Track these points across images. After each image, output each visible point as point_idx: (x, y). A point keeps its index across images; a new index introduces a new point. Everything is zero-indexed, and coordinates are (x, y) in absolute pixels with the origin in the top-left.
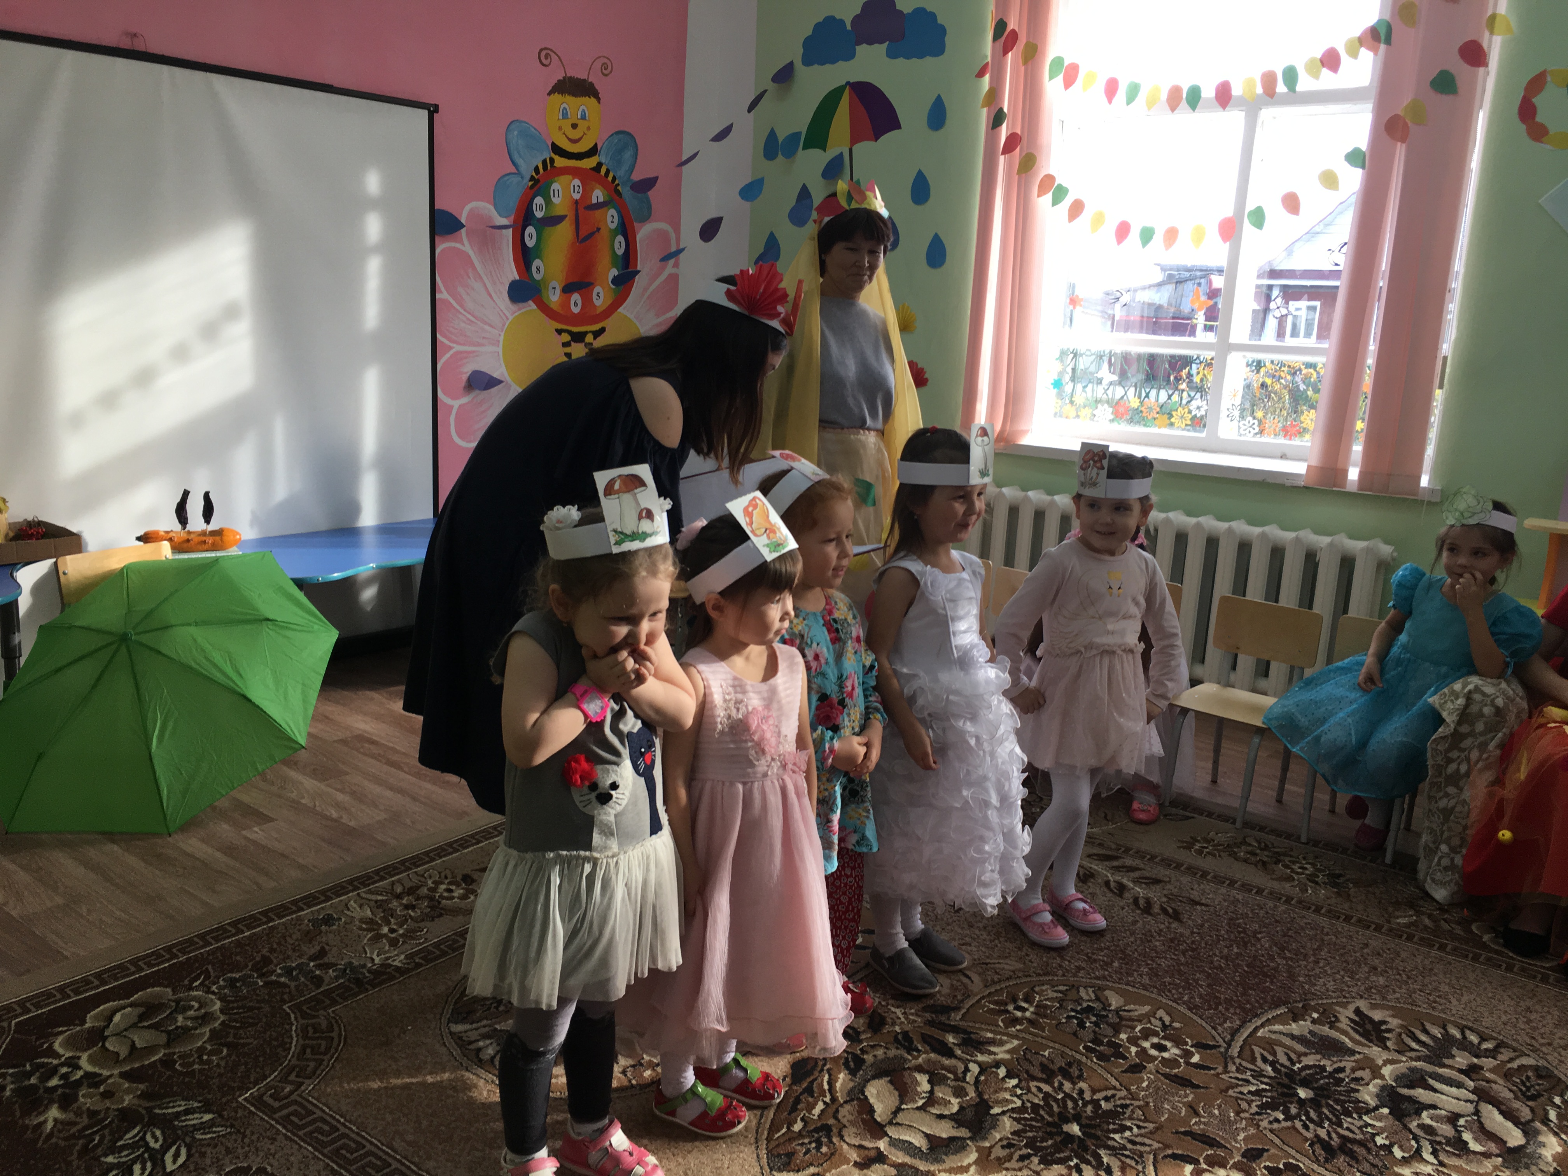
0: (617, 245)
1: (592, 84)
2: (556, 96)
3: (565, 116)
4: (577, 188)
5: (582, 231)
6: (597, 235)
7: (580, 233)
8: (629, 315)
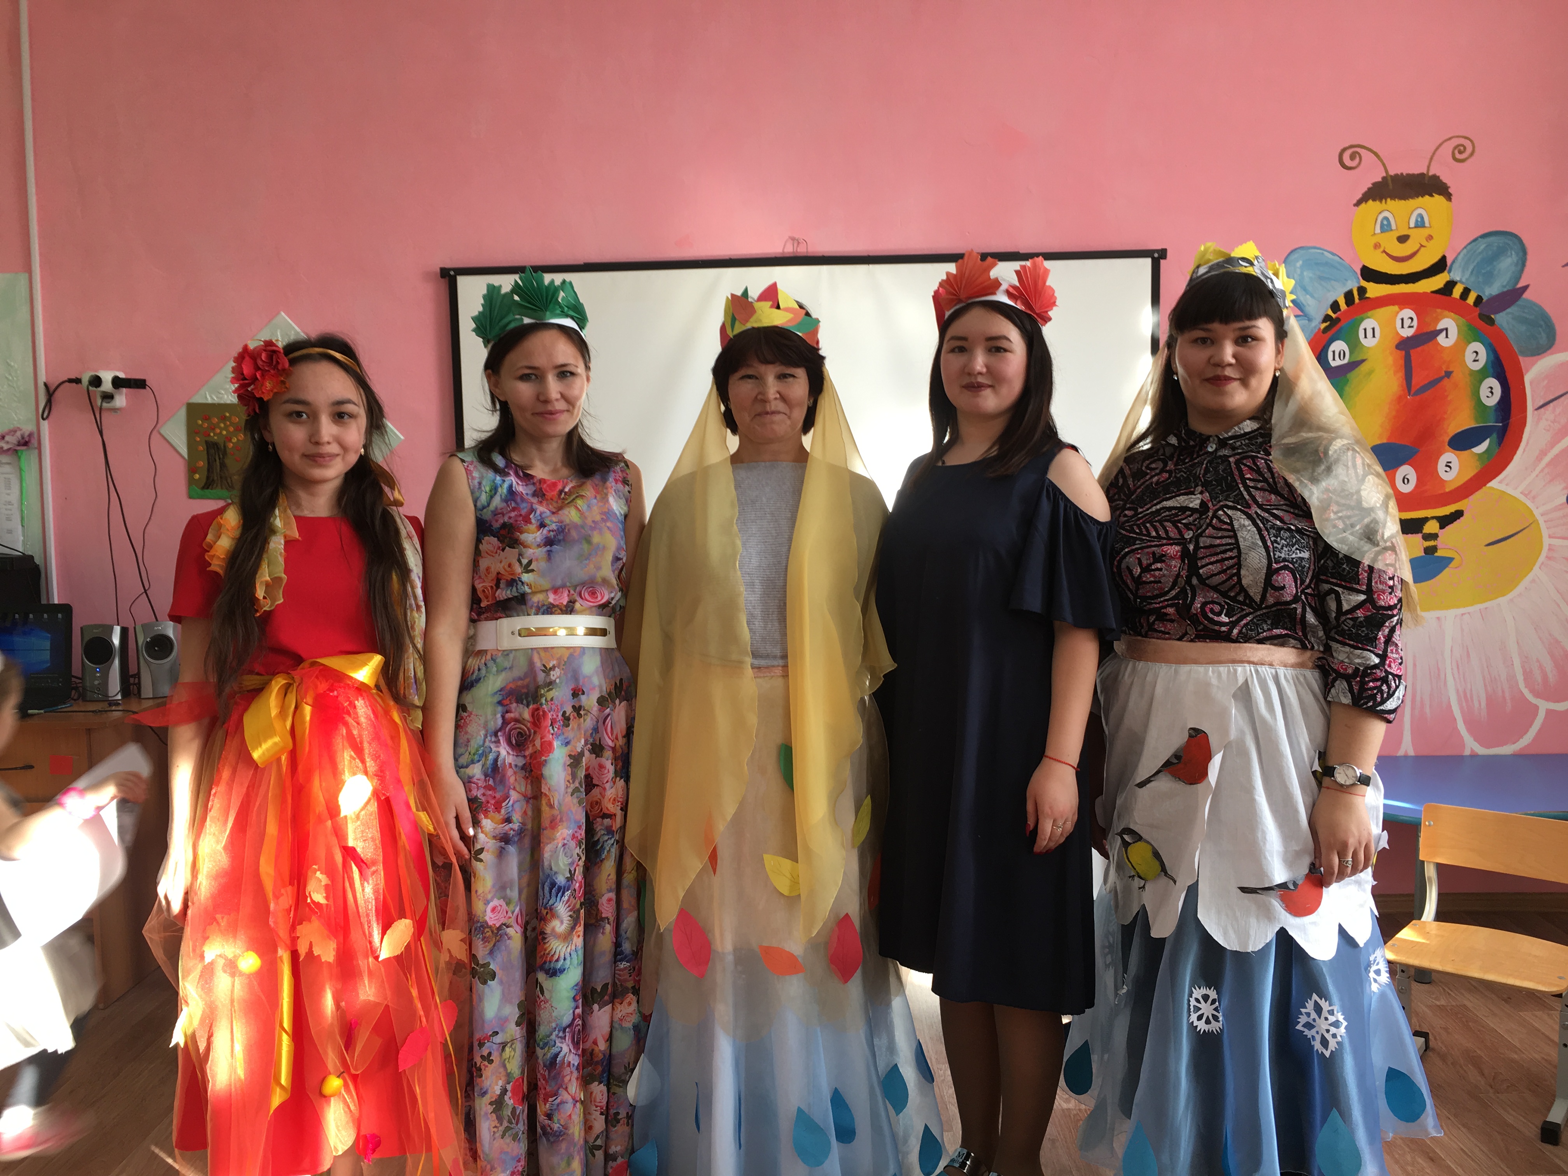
0: (1484, 391)
1: (1436, 178)
2: (1372, 206)
3: (1386, 227)
4: (1407, 323)
5: (1418, 380)
6: (1446, 382)
7: (1414, 382)
8: (1510, 491)
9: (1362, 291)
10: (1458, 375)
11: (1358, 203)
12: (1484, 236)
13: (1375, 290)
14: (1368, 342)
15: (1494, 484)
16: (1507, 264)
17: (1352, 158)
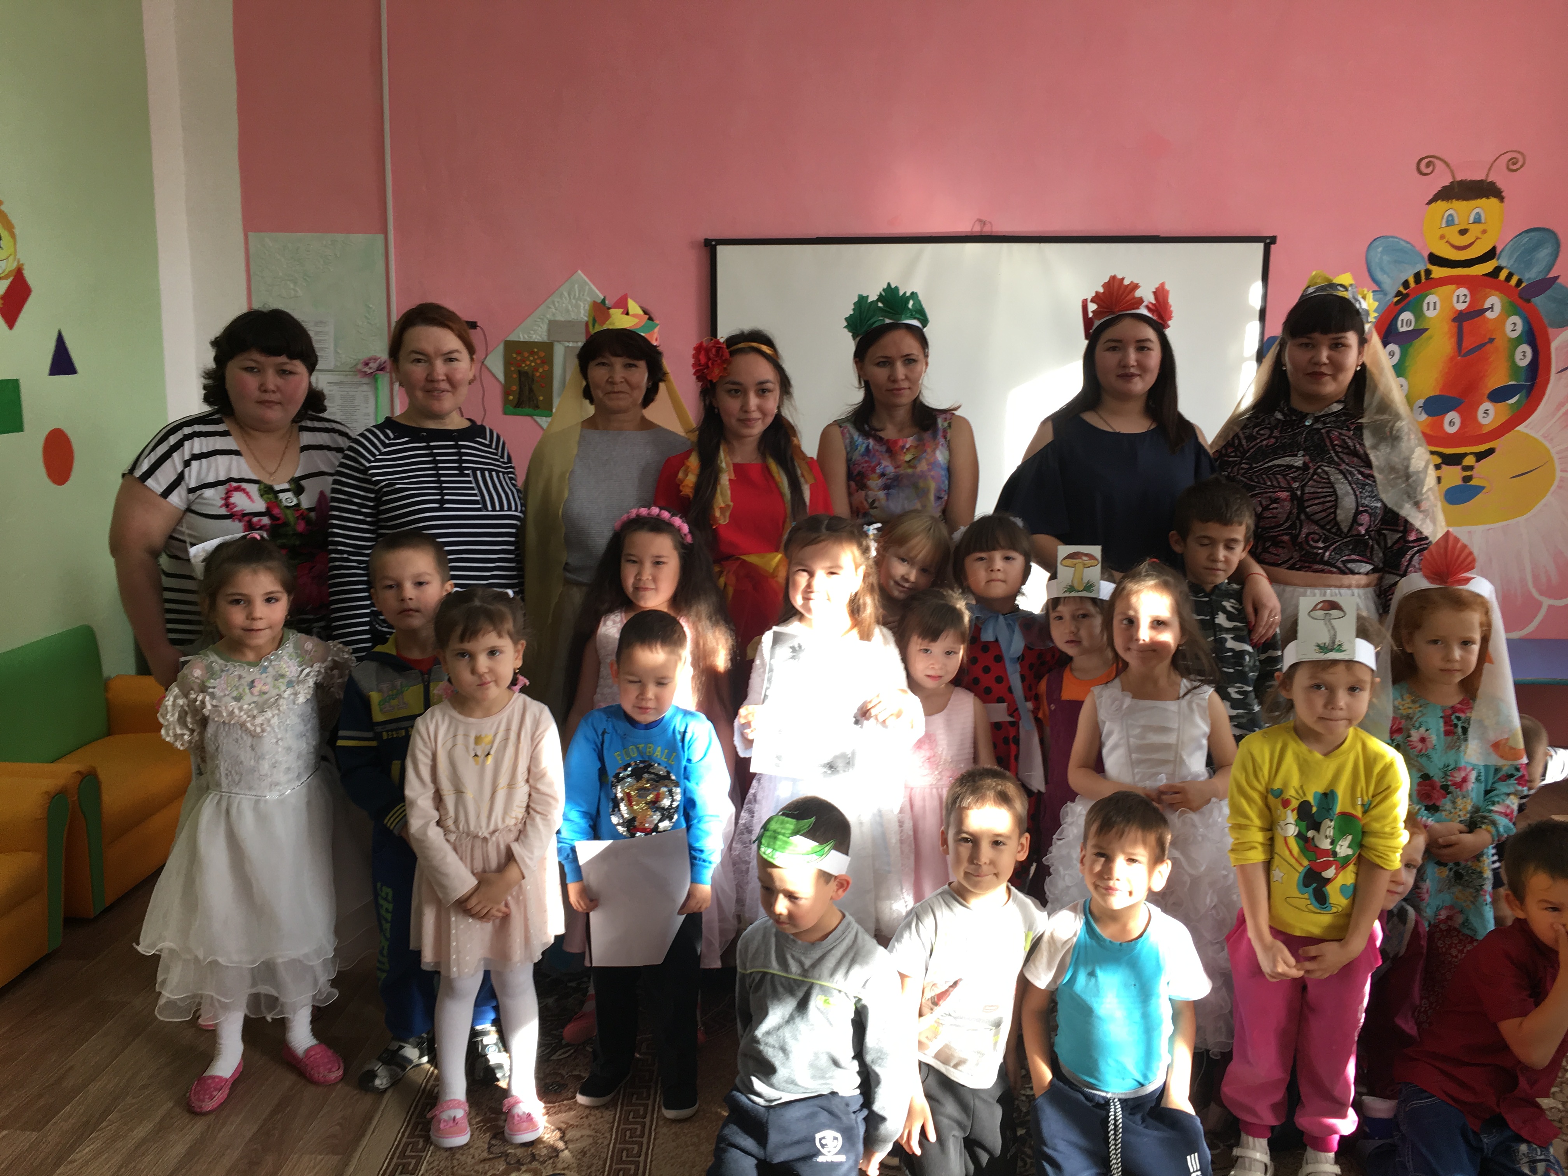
0: (1518, 355)
1: (1492, 184)
2: (1441, 205)
3: (1450, 222)
4: (1462, 299)
5: (1467, 344)
6: (1489, 346)
7: (1464, 345)
8: (1532, 433)
9: (1428, 272)
10: (1499, 342)
11: (1430, 202)
12: (1527, 231)
13: (1438, 272)
14: (1430, 314)
15: (1520, 428)
16: (1544, 254)
17: (1428, 165)
